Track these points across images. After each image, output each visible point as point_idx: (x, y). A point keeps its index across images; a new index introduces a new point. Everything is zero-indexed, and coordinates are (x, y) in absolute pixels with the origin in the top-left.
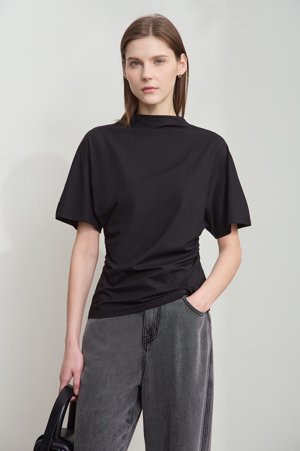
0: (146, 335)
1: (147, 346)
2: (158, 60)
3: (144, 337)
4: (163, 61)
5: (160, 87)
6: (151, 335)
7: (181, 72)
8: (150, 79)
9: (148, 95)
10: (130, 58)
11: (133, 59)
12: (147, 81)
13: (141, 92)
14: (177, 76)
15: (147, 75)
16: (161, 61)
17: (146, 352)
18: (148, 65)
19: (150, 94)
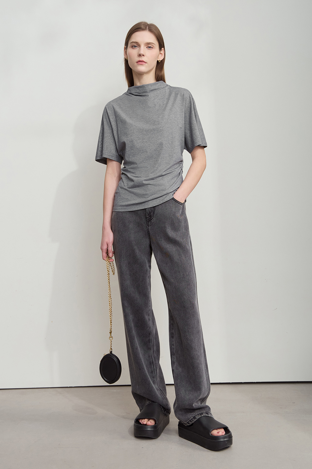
0: (147, 217)
1: (148, 223)
2: (149, 46)
3: (147, 218)
4: (152, 48)
5: (148, 62)
6: (150, 216)
7: (160, 59)
8: (143, 55)
9: (140, 65)
10: (132, 42)
11: (134, 42)
12: (141, 56)
13: (136, 64)
14: (158, 61)
15: (142, 52)
16: (151, 47)
17: (149, 226)
18: (143, 47)
19: (142, 65)
